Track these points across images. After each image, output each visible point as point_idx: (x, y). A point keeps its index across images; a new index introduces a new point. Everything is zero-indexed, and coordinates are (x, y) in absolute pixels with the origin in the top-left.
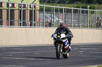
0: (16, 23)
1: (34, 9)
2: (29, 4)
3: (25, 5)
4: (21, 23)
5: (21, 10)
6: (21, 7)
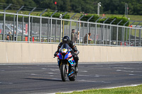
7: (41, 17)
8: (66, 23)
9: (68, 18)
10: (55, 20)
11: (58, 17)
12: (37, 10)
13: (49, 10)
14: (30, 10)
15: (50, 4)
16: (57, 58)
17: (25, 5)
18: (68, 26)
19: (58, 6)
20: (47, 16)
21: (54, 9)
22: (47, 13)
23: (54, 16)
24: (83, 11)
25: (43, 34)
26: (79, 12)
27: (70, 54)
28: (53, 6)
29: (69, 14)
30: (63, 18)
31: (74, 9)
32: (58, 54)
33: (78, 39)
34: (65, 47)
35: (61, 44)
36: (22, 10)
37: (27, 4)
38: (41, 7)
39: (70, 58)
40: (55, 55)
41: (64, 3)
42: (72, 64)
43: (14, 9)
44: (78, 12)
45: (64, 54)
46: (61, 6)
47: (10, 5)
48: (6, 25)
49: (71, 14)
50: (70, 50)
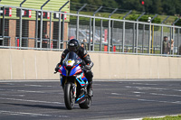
0: (31, 42)
1: (61, 20)
2: (53, 12)
3: (46, 14)
4: (39, 43)
5: (39, 22)
6: (40, 17)
7: (125, 21)
8: (157, 28)
9: (159, 22)
10: (142, 25)
11: (146, 21)
12: (119, 12)
13: (135, 11)
14: (111, 11)
15: (135, 3)
17: (104, 5)
18: (159, 32)
19: (145, 6)
20: (132, 19)
21: (141, 11)
22: (131, 16)
23: (140, 20)
24: (177, 13)
25: (127, 42)
26: (173, 15)
27: (79, 67)
28: (140, 6)
29: (159, 17)
30: (153, 22)
31: (167, 11)
32: (61, 68)
33: (172, 48)
34: (71, 57)
35: (66, 52)
36: (101, 11)
37: (107, 4)
38: (124, 8)
39: (79, 73)
40: (57, 70)
41: (154, 4)
42: (82, 83)
43: (90, 10)
44: (171, 14)
45: (70, 68)
46: (150, 7)
47: (85, 5)
48: (79, 30)
49: (163, 17)
50: (78, 62)
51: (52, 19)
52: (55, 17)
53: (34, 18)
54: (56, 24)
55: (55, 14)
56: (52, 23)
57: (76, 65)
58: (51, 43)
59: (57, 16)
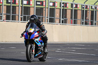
0: (79, 21)
1: (95, 10)
2: (91, 5)
3: (87, 6)
4: (83, 22)
5: (83, 11)
6: (83, 8)
16: (23, 37)
35: (29, 23)
50: (37, 30)
51: (90, 9)
52: (92, 8)
53: (80, 8)
54: (92, 12)
55: (92, 7)
56: (90, 12)
57: (35, 32)
58: (90, 22)
59: (93, 8)
